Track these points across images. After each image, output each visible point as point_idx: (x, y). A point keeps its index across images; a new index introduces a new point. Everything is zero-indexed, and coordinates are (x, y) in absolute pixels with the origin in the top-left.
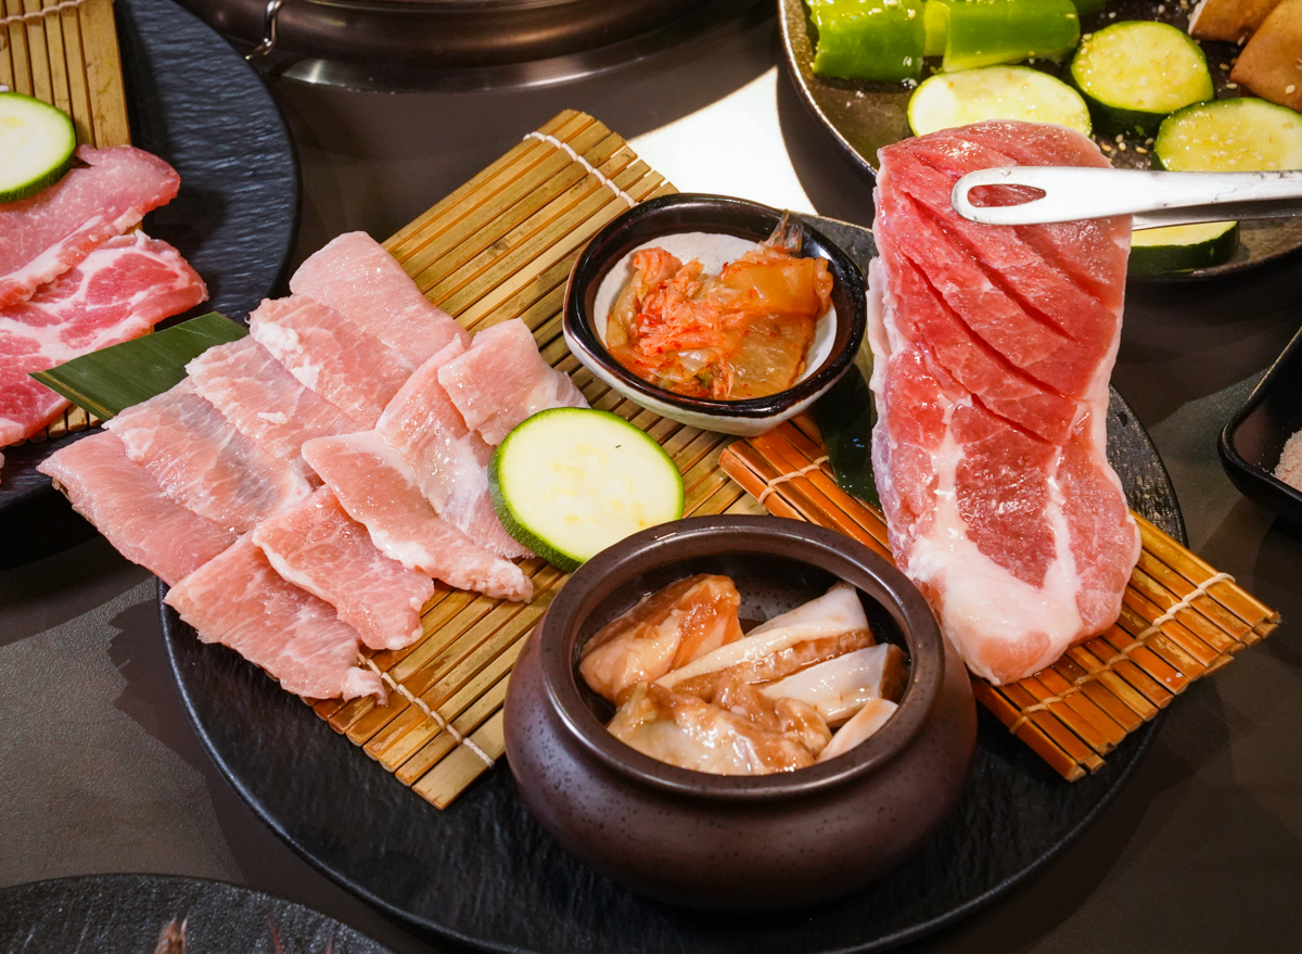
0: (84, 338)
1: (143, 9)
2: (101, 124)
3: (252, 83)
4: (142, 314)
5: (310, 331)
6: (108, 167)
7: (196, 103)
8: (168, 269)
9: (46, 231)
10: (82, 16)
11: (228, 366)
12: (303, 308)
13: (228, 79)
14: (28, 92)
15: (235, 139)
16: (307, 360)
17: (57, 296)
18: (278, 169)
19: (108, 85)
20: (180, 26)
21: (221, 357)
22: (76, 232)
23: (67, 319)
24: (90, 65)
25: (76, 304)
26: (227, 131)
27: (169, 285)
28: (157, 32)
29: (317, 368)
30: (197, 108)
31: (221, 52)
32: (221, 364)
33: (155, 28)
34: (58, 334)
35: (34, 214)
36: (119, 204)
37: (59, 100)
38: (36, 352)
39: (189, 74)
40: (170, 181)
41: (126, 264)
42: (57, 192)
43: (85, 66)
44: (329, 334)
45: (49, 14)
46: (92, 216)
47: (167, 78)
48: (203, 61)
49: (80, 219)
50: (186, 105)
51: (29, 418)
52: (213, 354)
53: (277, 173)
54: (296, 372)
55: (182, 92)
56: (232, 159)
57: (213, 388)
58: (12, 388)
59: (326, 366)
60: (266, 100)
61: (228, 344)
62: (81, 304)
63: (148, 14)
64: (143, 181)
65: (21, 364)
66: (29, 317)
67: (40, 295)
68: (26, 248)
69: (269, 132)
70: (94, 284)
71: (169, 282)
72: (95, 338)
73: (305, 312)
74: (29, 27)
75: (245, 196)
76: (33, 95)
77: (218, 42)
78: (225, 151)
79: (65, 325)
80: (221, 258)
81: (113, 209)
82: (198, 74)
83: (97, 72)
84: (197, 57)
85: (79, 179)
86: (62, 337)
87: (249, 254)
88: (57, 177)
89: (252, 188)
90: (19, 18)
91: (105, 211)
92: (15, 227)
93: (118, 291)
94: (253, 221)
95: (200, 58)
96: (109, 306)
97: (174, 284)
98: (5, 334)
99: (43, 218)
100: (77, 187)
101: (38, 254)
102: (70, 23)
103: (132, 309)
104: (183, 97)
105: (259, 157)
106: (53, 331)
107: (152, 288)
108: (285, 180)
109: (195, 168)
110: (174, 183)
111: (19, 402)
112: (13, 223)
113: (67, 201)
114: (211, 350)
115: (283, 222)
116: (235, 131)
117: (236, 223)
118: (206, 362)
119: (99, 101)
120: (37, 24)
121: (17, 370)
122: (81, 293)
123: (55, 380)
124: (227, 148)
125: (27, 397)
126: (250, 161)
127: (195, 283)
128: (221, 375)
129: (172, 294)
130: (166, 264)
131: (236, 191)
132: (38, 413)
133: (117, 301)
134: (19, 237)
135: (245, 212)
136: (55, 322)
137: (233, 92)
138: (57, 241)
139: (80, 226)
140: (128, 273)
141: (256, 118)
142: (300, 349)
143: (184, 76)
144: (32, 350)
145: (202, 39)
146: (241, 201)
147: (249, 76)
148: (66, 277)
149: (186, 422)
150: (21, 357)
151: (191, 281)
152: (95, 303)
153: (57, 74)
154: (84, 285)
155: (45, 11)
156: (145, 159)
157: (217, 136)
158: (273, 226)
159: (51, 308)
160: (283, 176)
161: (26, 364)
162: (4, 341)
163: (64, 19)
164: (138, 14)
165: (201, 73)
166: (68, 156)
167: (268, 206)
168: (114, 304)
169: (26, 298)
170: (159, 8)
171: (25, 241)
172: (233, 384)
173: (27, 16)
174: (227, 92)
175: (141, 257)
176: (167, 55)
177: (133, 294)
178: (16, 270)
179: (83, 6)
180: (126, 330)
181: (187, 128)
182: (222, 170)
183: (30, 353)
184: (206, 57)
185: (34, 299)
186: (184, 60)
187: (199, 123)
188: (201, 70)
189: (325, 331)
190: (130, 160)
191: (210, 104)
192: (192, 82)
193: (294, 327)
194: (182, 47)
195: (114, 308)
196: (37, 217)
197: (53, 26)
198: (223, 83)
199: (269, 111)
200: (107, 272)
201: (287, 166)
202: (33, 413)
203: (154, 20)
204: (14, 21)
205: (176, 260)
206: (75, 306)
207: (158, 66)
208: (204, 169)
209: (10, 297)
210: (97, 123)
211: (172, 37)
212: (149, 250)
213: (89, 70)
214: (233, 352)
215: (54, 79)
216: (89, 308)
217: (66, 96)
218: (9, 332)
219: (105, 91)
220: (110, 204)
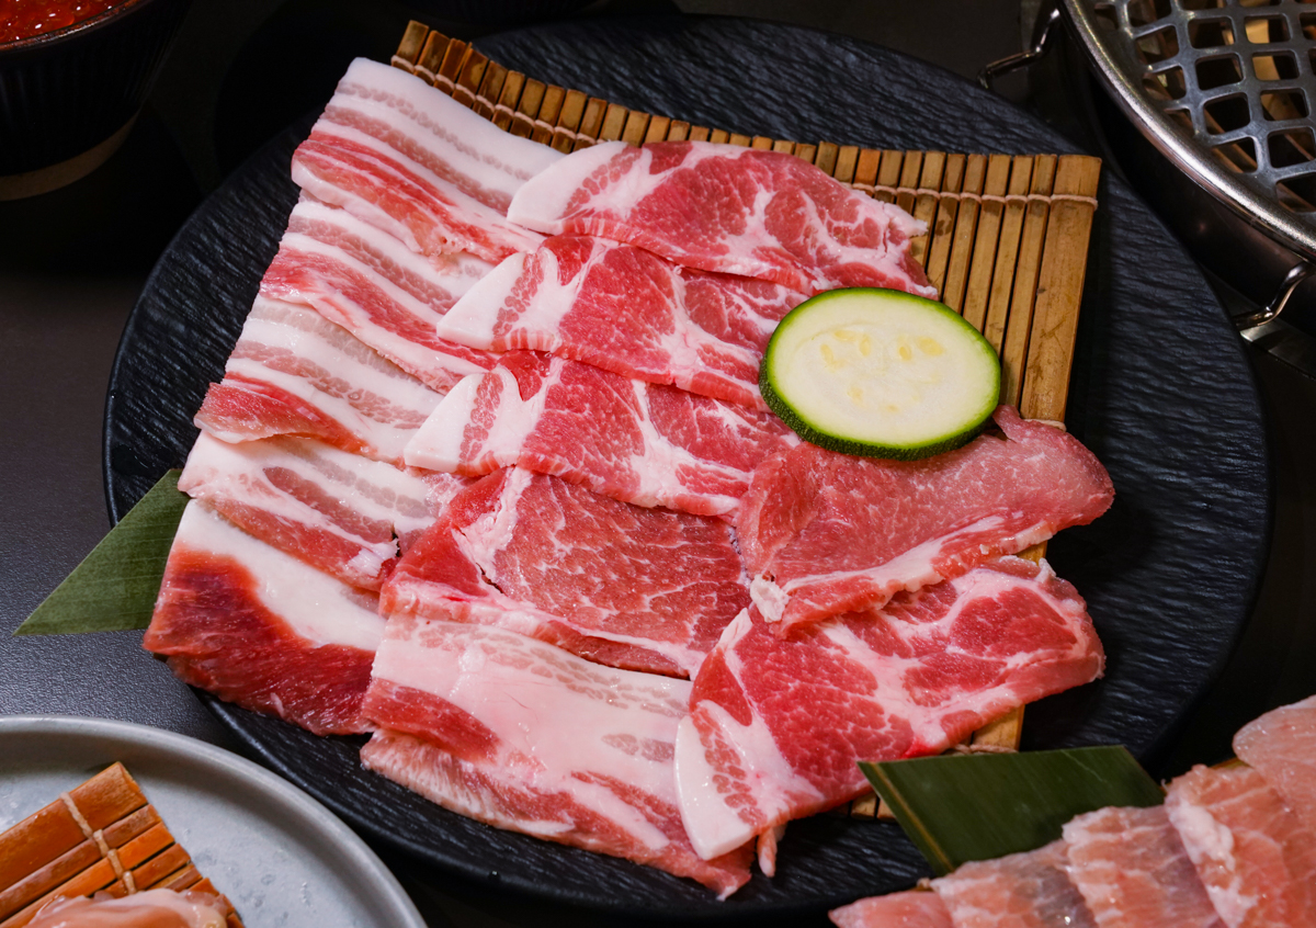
0: (934, 693)
1: (1127, 227)
2: (1035, 379)
3: (1241, 377)
4: (1017, 688)
5: (1253, 835)
6: (1031, 452)
7: (1159, 377)
8: (1066, 627)
9: (926, 512)
10: (1052, 219)
11: (1120, 843)
12: (1251, 794)
13: (1207, 359)
14: (956, 307)
15: (1195, 447)
16: (1236, 883)
17: (916, 613)
18: (1242, 515)
19: (1058, 326)
20: (1167, 266)
21: (1114, 827)
22: (965, 530)
23: (919, 655)
24: (1044, 290)
25: (937, 637)
26: (1188, 431)
27: (1062, 652)
28: (1136, 264)
29: (1247, 903)
30: (1156, 383)
31: (1212, 318)
32: (1110, 837)
33: (1135, 258)
34: (903, 674)
35: (920, 482)
36: (1030, 509)
37: (992, 325)
38: (869, 693)
39: (1160, 334)
40: (1101, 496)
41: (1018, 602)
42: (955, 461)
43: (1037, 289)
44: (1275, 846)
45: (1012, 203)
46: (991, 515)
47: (1130, 329)
48: (1182, 323)
49: (975, 511)
50: (1144, 375)
51: (835, 787)
52: (1106, 819)
53: (1241, 521)
54: (1214, 891)
55: (1144, 355)
56: (1183, 474)
57: (1091, 877)
58: (826, 735)
59: (1262, 902)
60: (1253, 409)
61: (1129, 809)
62: (942, 639)
63: (1132, 237)
64: (1068, 487)
65: (846, 705)
66: (874, 634)
67: (896, 604)
68: (897, 530)
69: (1244, 455)
70: (968, 615)
71: (1063, 648)
72: (948, 698)
73: (1250, 802)
74: (983, 213)
75: (1188, 537)
76: (961, 313)
77: (1211, 303)
78: (1176, 460)
79: (914, 663)
80: (1133, 617)
81: (1018, 515)
82: (1171, 337)
83: (1049, 304)
84: (1176, 313)
85: (988, 454)
86: (907, 679)
87: (1174, 630)
88: (963, 443)
89: (1199, 528)
90: (976, 197)
91: (1009, 514)
92: (891, 494)
93: (995, 639)
94: (1190, 579)
95: (1180, 317)
96: (978, 657)
97: (1068, 652)
98: (839, 652)
99: (929, 492)
100: (982, 464)
101: (910, 547)
102: (1035, 224)
103: (1007, 674)
104: (1142, 362)
105: (1221, 486)
106: (900, 666)
107: (1040, 652)
108: (1250, 536)
109: (1131, 468)
110: (1105, 500)
111: (829, 759)
112: (891, 487)
113: (965, 479)
114: (1104, 813)
115: (1232, 600)
116: (1200, 436)
117: (1165, 573)
118: (1092, 829)
119: (1040, 346)
120: (995, 212)
121: (840, 711)
122: (945, 624)
123: (888, 782)
124: (1181, 455)
125: (839, 755)
126: (1206, 486)
127: (1094, 654)
128: (1109, 858)
129: (1063, 665)
130: (1066, 619)
131: (1176, 523)
132: (847, 783)
133: (990, 655)
134: (894, 511)
135: (1181, 560)
136: (904, 654)
137: (1210, 379)
138: (936, 535)
139: (972, 522)
140: (1014, 619)
141: (1231, 428)
142: (1231, 862)
143: (1152, 333)
144: (864, 688)
145: (1189, 292)
146: (1181, 542)
147: (1239, 366)
148: (935, 593)
149: (1041, 909)
150: (849, 694)
151: (1089, 649)
152: (962, 645)
153: (999, 289)
154: (955, 611)
155: (1009, 197)
156: (1079, 456)
157: (1173, 433)
158: (1217, 600)
159: (906, 629)
160: (1248, 529)
161: (852, 707)
162: (835, 662)
163: (1029, 217)
164: (1119, 231)
165: (1176, 338)
166: (984, 418)
167: (1213, 565)
168: (985, 658)
169: (878, 606)
170: (1149, 233)
171: (899, 520)
172: (1121, 878)
173: (985, 197)
174: (1202, 377)
175: (1037, 599)
176: (1138, 298)
177: (1013, 653)
178: (878, 565)
179: (1057, 207)
180: (991, 704)
181: (1136, 407)
182: (1164, 483)
183: (862, 693)
184: (1189, 318)
185: (888, 609)
186: (1159, 312)
187: (1152, 405)
188: (1178, 334)
189: (1271, 842)
190: (1060, 449)
191: (1174, 385)
192: (1160, 345)
193: (1230, 824)
194: (1160, 293)
195: (983, 662)
196: (921, 488)
197: (1013, 220)
198: (1201, 362)
199: (1253, 426)
200: (987, 606)
201: (1258, 516)
202: (841, 781)
203: (1136, 246)
204: (968, 199)
205: (1079, 616)
206: (934, 638)
207: (1120, 308)
208: (1142, 474)
209: (860, 601)
210: (1030, 374)
211: (1152, 276)
212: (1049, 591)
213: (1040, 297)
214: (1134, 824)
215: (993, 295)
216: (952, 649)
217: (1002, 325)
218: (845, 652)
219: (1052, 334)
220: (1017, 506)
